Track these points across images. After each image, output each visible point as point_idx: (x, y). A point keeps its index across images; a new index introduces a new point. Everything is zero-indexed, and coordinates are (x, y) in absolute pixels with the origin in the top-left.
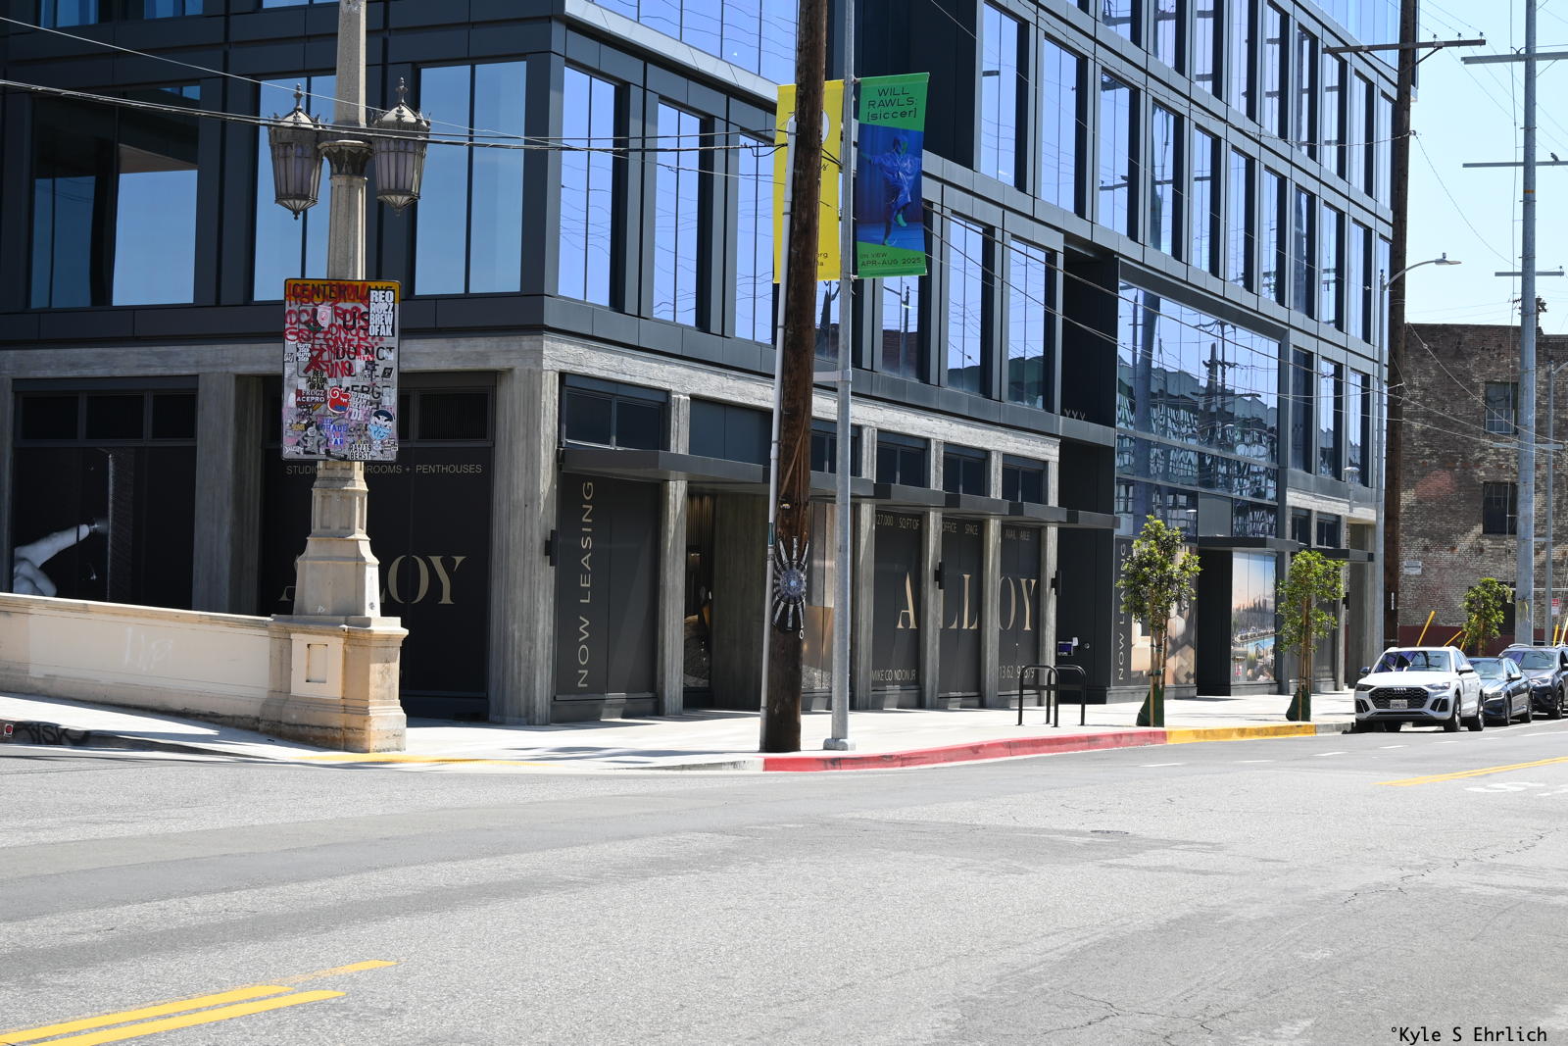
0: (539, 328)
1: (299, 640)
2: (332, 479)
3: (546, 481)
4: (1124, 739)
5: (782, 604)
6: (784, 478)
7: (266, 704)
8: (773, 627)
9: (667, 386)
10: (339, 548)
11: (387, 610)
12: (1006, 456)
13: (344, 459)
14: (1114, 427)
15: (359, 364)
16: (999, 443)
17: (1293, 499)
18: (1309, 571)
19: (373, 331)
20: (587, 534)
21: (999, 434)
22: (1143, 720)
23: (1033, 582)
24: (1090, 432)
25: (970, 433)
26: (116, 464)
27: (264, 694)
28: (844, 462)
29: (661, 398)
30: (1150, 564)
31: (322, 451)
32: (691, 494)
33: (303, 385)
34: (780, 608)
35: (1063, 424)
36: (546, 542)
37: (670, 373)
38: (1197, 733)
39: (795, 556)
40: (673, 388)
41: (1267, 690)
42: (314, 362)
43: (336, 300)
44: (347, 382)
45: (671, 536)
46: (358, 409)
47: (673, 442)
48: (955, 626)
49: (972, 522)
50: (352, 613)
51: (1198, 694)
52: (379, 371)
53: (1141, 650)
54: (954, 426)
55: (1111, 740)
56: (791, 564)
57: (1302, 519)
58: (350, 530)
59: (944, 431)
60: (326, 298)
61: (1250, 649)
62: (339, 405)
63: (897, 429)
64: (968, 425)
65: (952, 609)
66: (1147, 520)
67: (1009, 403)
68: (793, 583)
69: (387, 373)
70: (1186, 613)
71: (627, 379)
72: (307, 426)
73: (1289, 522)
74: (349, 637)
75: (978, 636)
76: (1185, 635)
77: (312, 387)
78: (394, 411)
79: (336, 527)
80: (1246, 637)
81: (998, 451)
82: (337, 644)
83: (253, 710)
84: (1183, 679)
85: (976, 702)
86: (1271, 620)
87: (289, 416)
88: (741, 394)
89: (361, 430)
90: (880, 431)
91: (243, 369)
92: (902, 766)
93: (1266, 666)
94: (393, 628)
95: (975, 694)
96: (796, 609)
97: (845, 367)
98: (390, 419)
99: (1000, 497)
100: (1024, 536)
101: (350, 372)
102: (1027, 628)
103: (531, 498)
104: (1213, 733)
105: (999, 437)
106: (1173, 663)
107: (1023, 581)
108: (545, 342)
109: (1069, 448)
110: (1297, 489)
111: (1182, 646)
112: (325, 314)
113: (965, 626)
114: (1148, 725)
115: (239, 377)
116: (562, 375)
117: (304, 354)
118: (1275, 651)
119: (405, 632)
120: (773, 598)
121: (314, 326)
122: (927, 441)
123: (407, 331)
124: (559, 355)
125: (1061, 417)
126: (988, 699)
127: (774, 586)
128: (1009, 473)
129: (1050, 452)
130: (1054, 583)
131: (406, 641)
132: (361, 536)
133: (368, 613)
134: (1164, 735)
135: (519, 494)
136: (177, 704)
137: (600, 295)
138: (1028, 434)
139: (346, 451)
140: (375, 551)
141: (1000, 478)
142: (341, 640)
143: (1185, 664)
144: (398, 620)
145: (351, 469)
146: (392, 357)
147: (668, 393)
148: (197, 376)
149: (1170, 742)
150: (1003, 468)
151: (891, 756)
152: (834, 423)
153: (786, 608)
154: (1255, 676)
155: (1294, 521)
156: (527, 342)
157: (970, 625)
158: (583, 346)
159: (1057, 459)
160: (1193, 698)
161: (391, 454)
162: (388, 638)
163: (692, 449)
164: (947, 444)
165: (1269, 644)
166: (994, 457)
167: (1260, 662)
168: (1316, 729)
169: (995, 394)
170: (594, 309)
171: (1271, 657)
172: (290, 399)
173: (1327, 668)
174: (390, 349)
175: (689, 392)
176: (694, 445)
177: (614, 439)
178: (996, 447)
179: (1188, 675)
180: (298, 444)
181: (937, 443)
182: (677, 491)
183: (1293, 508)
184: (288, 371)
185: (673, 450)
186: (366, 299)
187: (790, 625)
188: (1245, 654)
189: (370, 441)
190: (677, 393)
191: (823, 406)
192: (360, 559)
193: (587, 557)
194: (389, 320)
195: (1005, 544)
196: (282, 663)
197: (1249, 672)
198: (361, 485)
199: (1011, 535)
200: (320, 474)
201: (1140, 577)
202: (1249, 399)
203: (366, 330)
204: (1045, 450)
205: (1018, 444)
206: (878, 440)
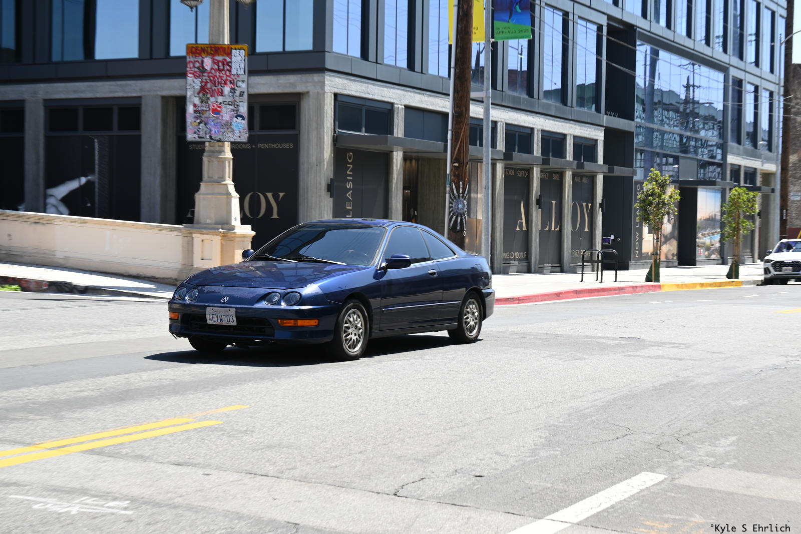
0: (322, 70)
1: (197, 238)
2: (213, 152)
3: (327, 152)
4: (638, 289)
5: (454, 217)
6: (455, 150)
7: (181, 271)
8: (449, 230)
9: (392, 101)
10: (217, 189)
11: (244, 221)
12: (575, 137)
13: (219, 141)
14: (633, 120)
15: (227, 90)
16: (571, 130)
17: (731, 159)
18: (739, 198)
19: (234, 72)
20: (349, 181)
21: (571, 125)
22: (648, 279)
23: (590, 205)
24: (621, 124)
25: (556, 124)
26: (100, 144)
27: (179, 266)
28: (487, 141)
29: (389, 107)
30: (652, 195)
31: (208, 137)
32: (406, 159)
33: (197, 101)
34: (453, 219)
35: (606, 120)
36: (328, 185)
37: (393, 93)
38: (678, 286)
39: (461, 191)
40: (395, 101)
41: (716, 262)
42: (203, 89)
43: (213, 55)
44: (220, 99)
45: (394, 181)
46: (226, 114)
47: (395, 131)
48: (547, 229)
49: (557, 173)
50: (224, 223)
51: (679, 265)
52: (238, 93)
53: (648, 241)
54: (547, 121)
55: (631, 289)
56: (459, 196)
57: (736, 170)
58: (223, 178)
59: (541, 124)
60: (208, 54)
61: (707, 241)
62: (216, 112)
63: (516, 123)
64: (554, 120)
65: (546, 220)
66: (651, 171)
67: (577, 109)
68: (460, 206)
69: (242, 94)
70: (672, 221)
71: (370, 97)
72: (199, 123)
73: (728, 172)
74: (224, 236)
75: (560, 234)
76: (672, 233)
77: (202, 102)
78: (246, 115)
79: (216, 177)
80: (705, 234)
81: (570, 135)
82: (217, 240)
83: (173, 274)
84: (670, 257)
85: (558, 269)
86: (718, 225)
87: (190, 119)
88: (431, 105)
89: (228, 125)
90: (507, 124)
91: (166, 93)
92: (519, 303)
93: (716, 249)
94: (247, 231)
95: (558, 265)
96: (462, 220)
97: (488, 89)
98: (243, 119)
99: (572, 159)
100: (585, 180)
101: (221, 93)
102: (586, 229)
103: (320, 161)
104: (686, 286)
105: (572, 127)
106: (665, 248)
107: (584, 204)
108: (326, 77)
109: (610, 133)
110: (733, 154)
111: (670, 239)
112: (208, 63)
113: (553, 229)
114: (651, 281)
115: (163, 97)
116: (336, 95)
117: (197, 84)
118: (721, 241)
119: (254, 233)
120: (450, 214)
121: (202, 70)
122: (532, 129)
123: (252, 72)
124: (334, 84)
125: (605, 116)
126: (565, 268)
127: (450, 207)
128: (576, 147)
129: (599, 135)
130: (601, 205)
131: (254, 238)
132: (229, 183)
133: (233, 223)
134: (660, 287)
135: (313, 159)
136: (134, 272)
137: (356, 52)
138: (587, 125)
139: (221, 137)
140: (237, 190)
141: (572, 149)
142: (219, 238)
143: (672, 248)
144: (249, 227)
145: (223, 146)
146: (244, 86)
147: (392, 104)
148: (140, 97)
149: (663, 290)
150: (574, 144)
151: (513, 298)
152: (482, 120)
153: (456, 219)
154: (710, 255)
155: (731, 171)
156: (316, 77)
157: (555, 228)
158: (347, 79)
159: (603, 139)
160: (675, 267)
161: (244, 138)
162: (244, 236)
163: (405, 135)
164: (542, 130)
165: (717, 237)
166: (568, 138)
167: (712, 248)
168: (742, 283)
169: (569, 104)
170: (352, 59)
171: (718, 245)
172: (190, 109)
173: (748, 250)
174: (243, 81)
175: (404, 104)
176: (407, 133)
177: (364, 129)
178: (570, 133)
179: (673, 255)
180: (195, 133)
181: (538, 130)
182: (398, 157)
183: (732, 164)
184: (189, 93)
185: (395, 135)
186: (229, 54)
187: (458, 228)
188: (704, 243)
189: (233, 131)
190: (397, 104)
191: (476, 111)
192: (229, 194)
193: (350, 193)
194: (242, 66)
195: (575, 185)
196: (189, 249)
197: (706, 253)
198: (228, 155)
199: (578, 179)
200: (207, 149)
201: (647, 202)
202: (707, 105)
203: (230, 71)
204: (596, 134)
205: (581, 131)
206: (506, 130)
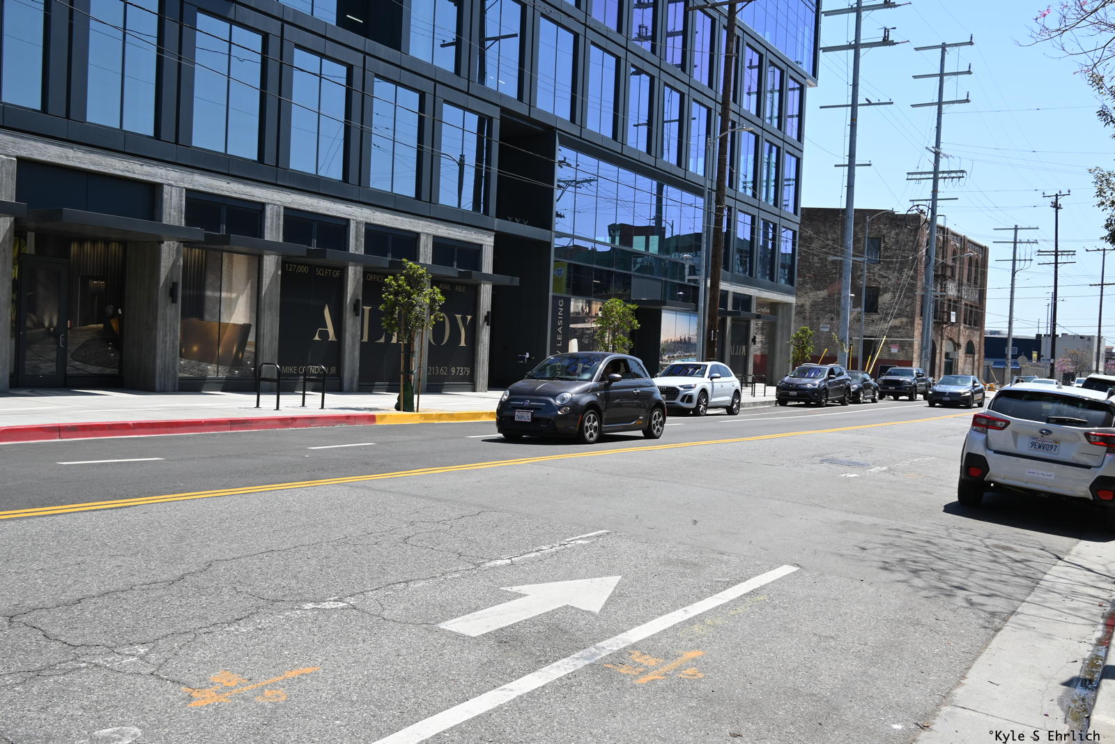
12: (435, 237)
14: (551, 230)
16: (430, 229)
21: (429, 223)
23: (469, 316)
25: (396, 219)
35: (498, 224)
54: (377, 213)
59: (365, 216)
63: (310, 210)
64: (394, 214)
80: (673, 357)
81: (428, 234)
90: (286, 208)
99: (429, 263)
102: (462, 344)
105: (430, 225)
107: (459, 317)
109: (500, 238)
113: (394, 341)
122: (348, 220)
125: (496, 219)
129: (488, 241)
130: (487, 319)
138: (461, 226)
141: (430, 252)
150: (435, 246)
159: (492, 244)
164: (367, 224)
166: (423, 238)
169: (426, 198)
175: (14, 154)
178: (425, 231)
181: (358, 223)
199: (446, 287)
204: (479, 237)
205: (450, 232)
206: (284, 215)
